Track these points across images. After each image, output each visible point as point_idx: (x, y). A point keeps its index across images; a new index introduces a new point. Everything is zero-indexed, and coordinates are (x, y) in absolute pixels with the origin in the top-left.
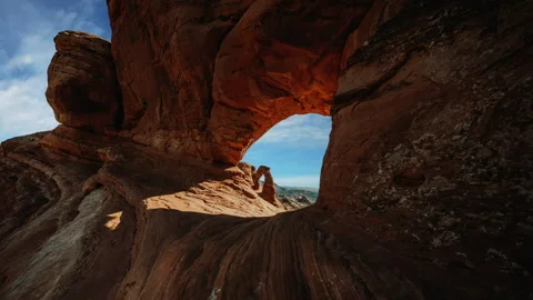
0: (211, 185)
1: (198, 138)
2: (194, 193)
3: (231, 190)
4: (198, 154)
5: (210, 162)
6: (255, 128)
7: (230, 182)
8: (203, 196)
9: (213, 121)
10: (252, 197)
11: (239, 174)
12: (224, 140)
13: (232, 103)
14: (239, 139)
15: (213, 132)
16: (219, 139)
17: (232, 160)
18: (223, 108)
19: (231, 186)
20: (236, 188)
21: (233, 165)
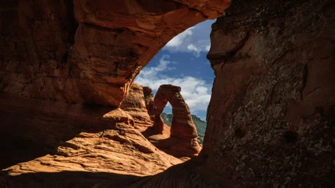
0: (87, 141)
1: (57, 73)
2: (66, 155)
3: (117, 145)
4: (59, 97)
5: (78, 106)
6: (140, 52)
7: (112, 133)
8: (79, 159)
9: (79, 50)
10: (147, 151)
11: (125, 120)
12: (98, 75)
13: (104, 24)
14: (119, 72)
15: (81, 65)
16: (89, 74)
17: (111, 100)
18: (92, 31)
19: (115, 138)
20: (122, 142)
21: (114, 107)
